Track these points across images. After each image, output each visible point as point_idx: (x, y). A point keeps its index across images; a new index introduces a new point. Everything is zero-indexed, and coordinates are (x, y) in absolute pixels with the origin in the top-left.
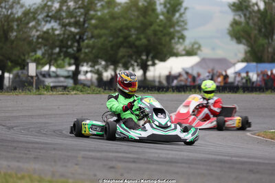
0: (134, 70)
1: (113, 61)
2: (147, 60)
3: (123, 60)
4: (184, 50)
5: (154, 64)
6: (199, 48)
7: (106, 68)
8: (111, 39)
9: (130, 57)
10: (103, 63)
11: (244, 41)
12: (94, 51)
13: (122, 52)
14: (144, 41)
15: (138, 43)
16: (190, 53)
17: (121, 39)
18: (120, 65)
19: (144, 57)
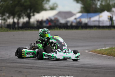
0: (23, 18)
1: (13, 14)
2: (30, 13)
3: (18, 13)
4: (49, 7)
5: (34, 15)
6: (57, 6)
7: (9, 17)
8: (11, 2)
9: (21, 11)
10: (7, 15)
11: (80, 2)
12: (2, 9)
13: (17, 9)
14: (28, 3)
15: (25, 4)
16: (52, 9)
17: (16, 2)
18: (16, 16)
19: (29, 11)
